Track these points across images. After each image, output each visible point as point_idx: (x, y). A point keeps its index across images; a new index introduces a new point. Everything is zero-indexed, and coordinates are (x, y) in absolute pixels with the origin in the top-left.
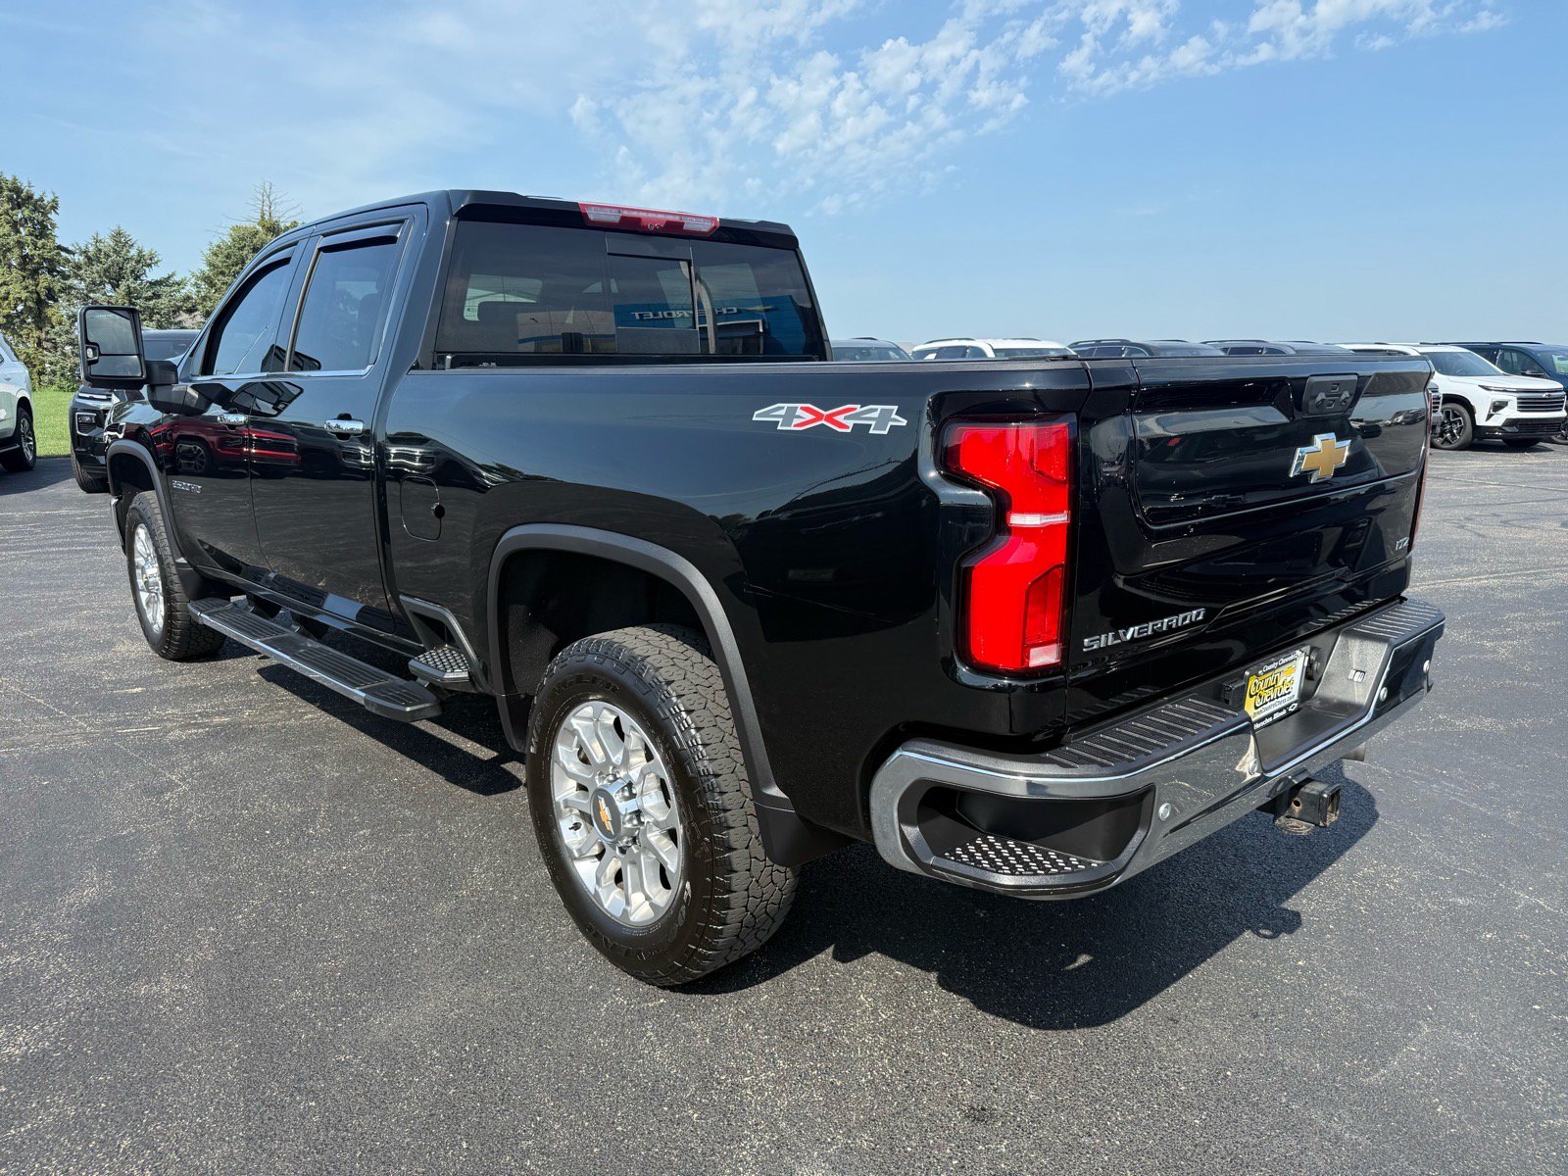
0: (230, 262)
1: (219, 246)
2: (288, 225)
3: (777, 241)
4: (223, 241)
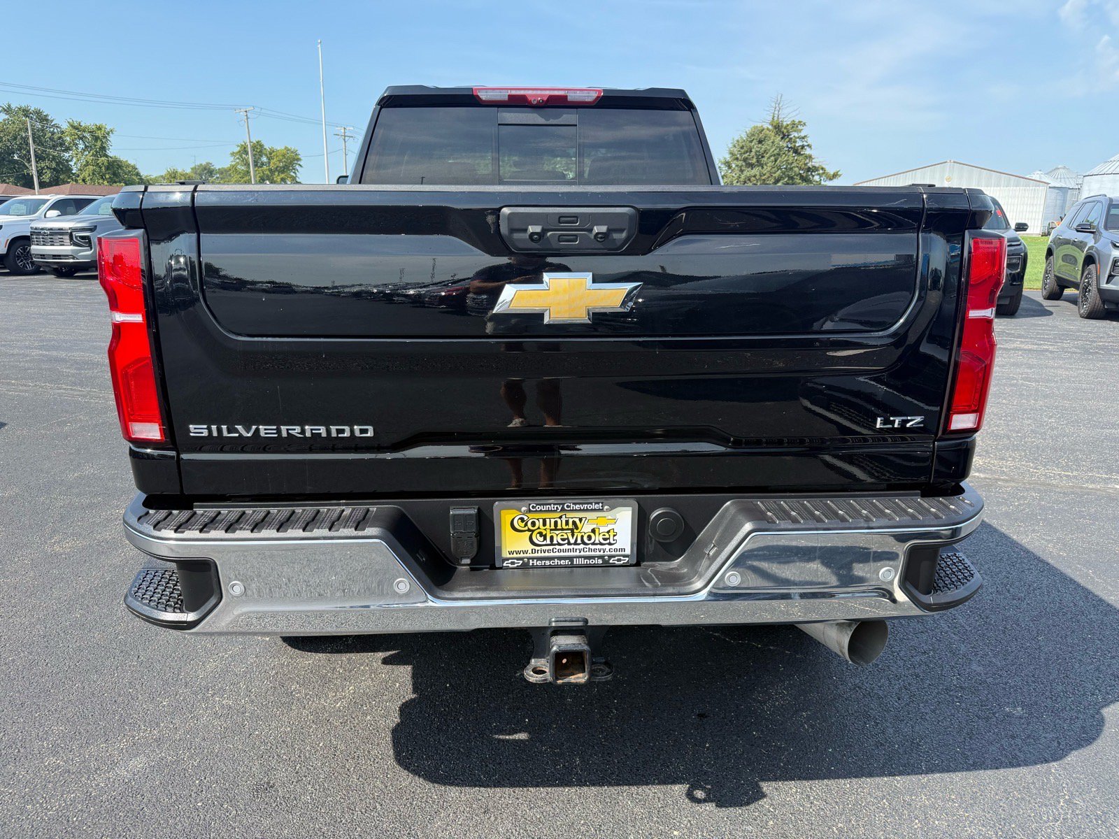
0: (743, 151)
1: (738, 141)
2: (789, 123)
3: (678, 102)
4: (741, 137)
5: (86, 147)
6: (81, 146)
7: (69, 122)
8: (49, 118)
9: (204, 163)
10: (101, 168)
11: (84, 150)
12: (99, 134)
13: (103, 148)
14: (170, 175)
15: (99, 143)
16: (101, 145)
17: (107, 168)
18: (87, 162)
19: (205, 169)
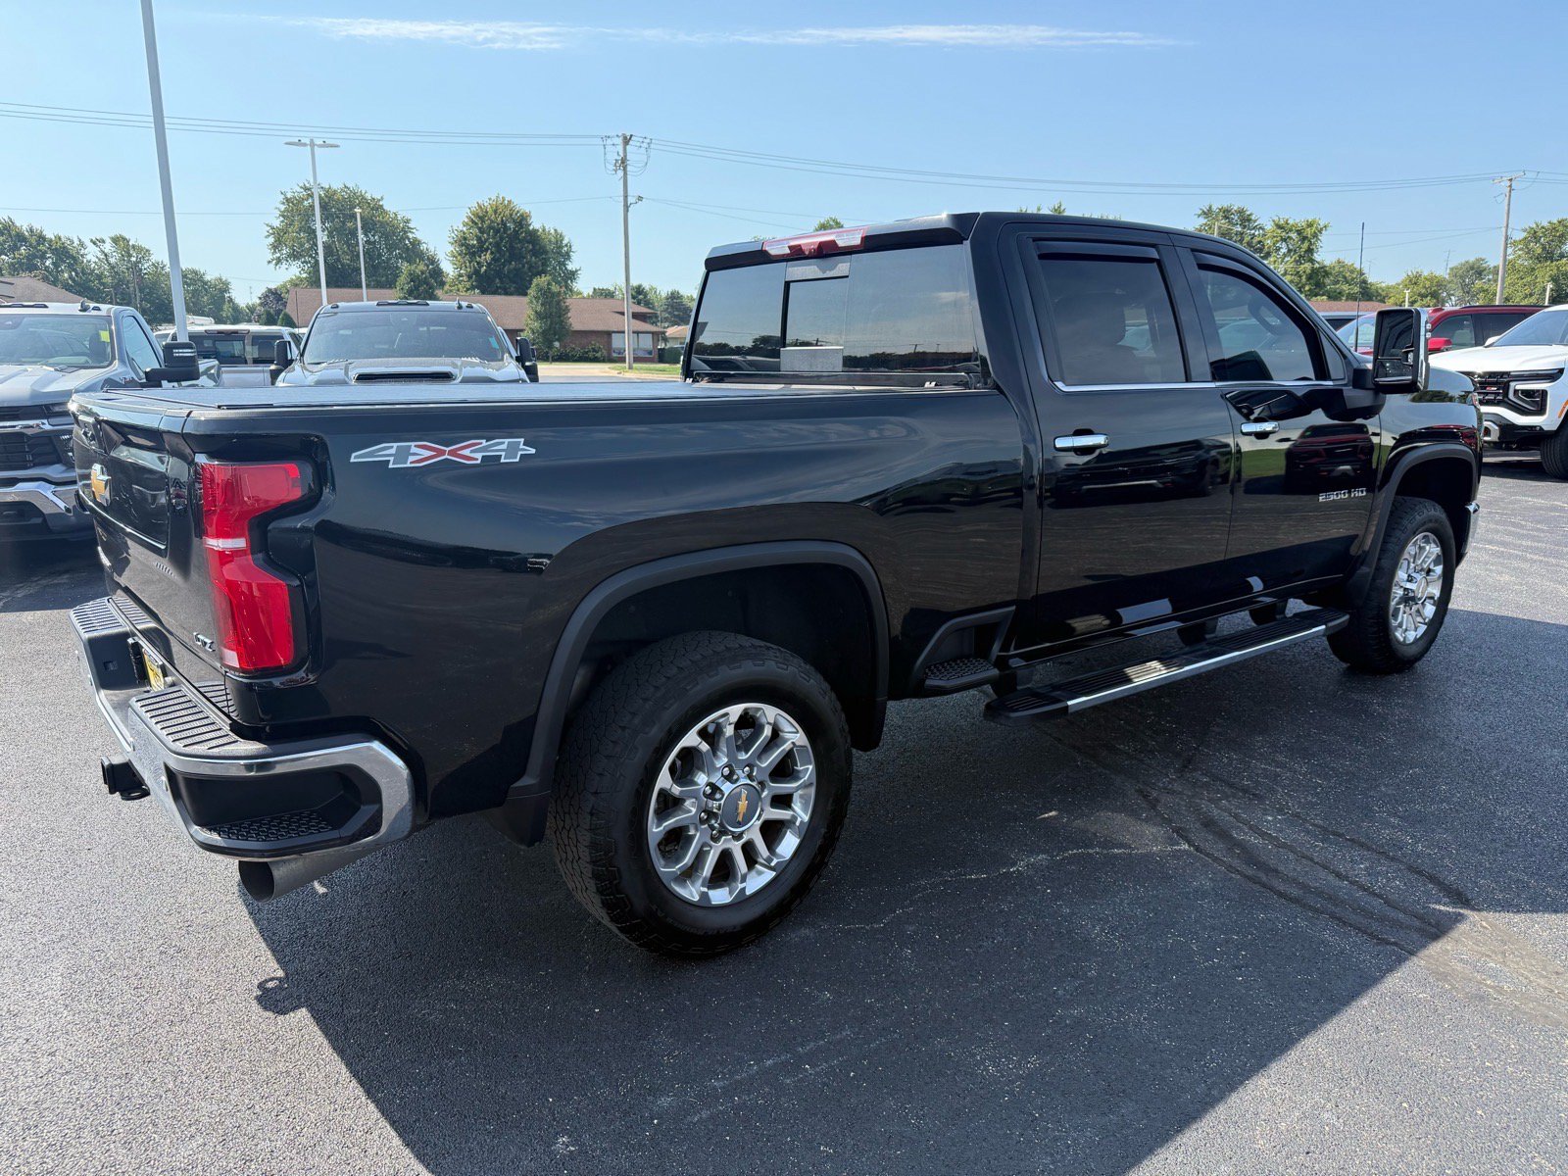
5: (1289, 251)
6: (1284, 250)
7: (1274, 221)
8: (1253, 217)
9: (1472, 259)
10: (1300, 277)
11: (1285, 255)
12: (1309, 232)
13: (1310, 251)
14: (1410, 281)
15: (1306, 245)
16: (1309, 248)
17: (1309, 278)
18: (1286, 271)
19: (1472, 268)
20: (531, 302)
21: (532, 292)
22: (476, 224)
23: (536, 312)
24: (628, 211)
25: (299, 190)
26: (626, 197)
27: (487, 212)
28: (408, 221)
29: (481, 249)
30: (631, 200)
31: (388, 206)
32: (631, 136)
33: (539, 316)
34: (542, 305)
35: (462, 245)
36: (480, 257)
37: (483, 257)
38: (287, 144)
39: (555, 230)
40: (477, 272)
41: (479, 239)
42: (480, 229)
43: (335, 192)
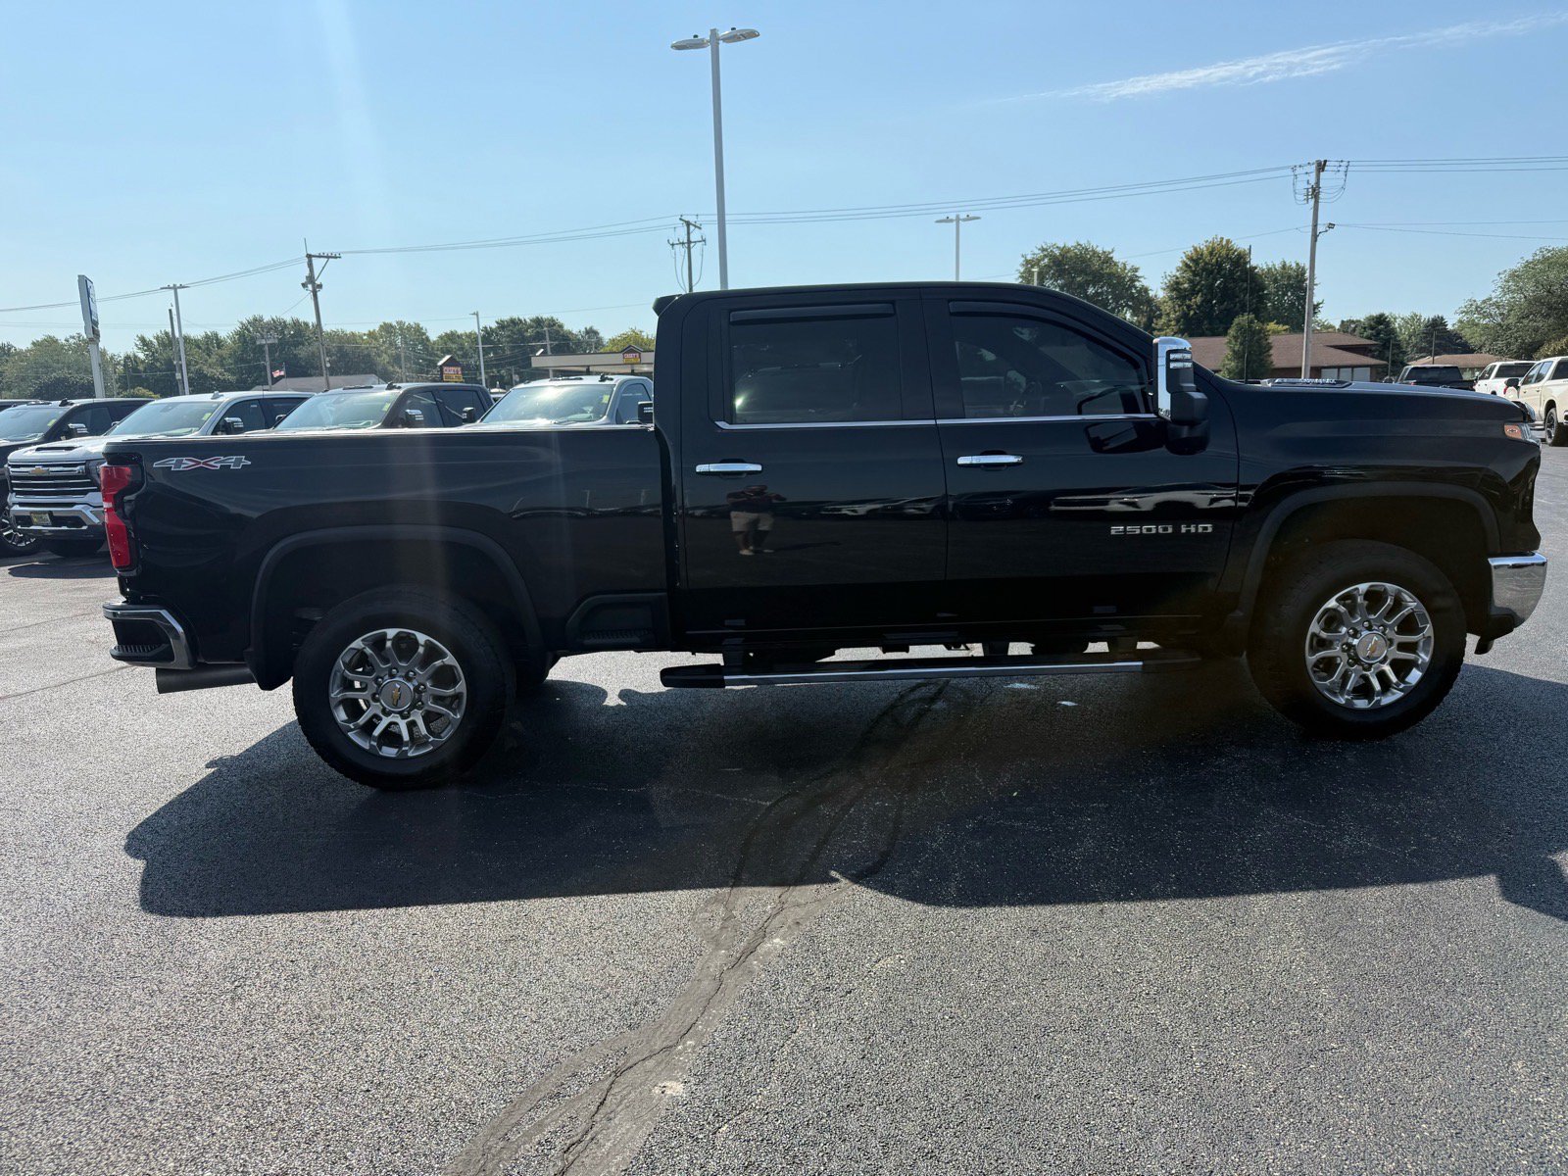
20: (1230, 342)
21: (1232, 332)
22: (1190, 267)
23: (1234, 351)
24: (1316, 241)
25: (1037, 251)
26: (1315, 226)
27: (1202, 255)
28: (1136, 270)
29: (1193, 292)
30: (1320, 229)
31: (1117, 257)
32: (1325, 161)
33: (1237, 355)
34: (1241, 344)
35: (1174, 290)
36: (1190, 300)
37: (1193, 300)
38: (937, 222)
39: (1297, 264)
40: (1185, 315)
41: (1191, 281)
42: (1193, 272)
43: (1069, 251)
